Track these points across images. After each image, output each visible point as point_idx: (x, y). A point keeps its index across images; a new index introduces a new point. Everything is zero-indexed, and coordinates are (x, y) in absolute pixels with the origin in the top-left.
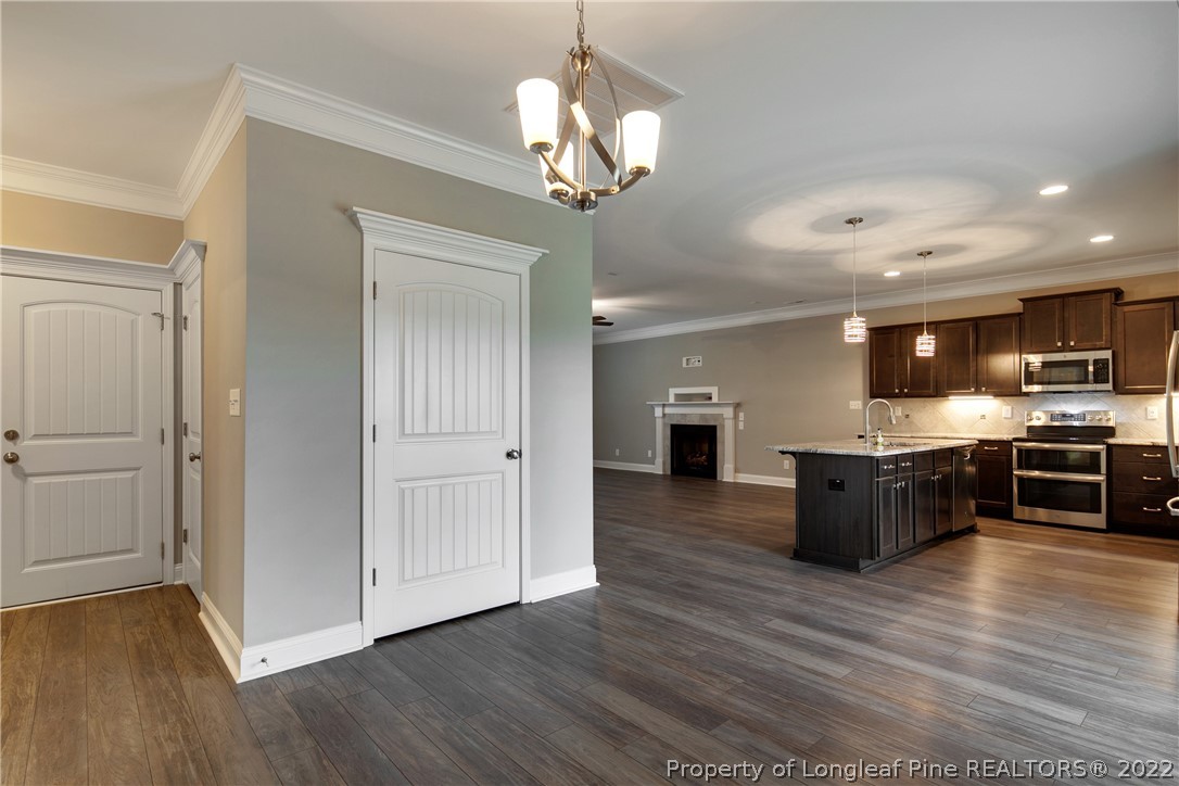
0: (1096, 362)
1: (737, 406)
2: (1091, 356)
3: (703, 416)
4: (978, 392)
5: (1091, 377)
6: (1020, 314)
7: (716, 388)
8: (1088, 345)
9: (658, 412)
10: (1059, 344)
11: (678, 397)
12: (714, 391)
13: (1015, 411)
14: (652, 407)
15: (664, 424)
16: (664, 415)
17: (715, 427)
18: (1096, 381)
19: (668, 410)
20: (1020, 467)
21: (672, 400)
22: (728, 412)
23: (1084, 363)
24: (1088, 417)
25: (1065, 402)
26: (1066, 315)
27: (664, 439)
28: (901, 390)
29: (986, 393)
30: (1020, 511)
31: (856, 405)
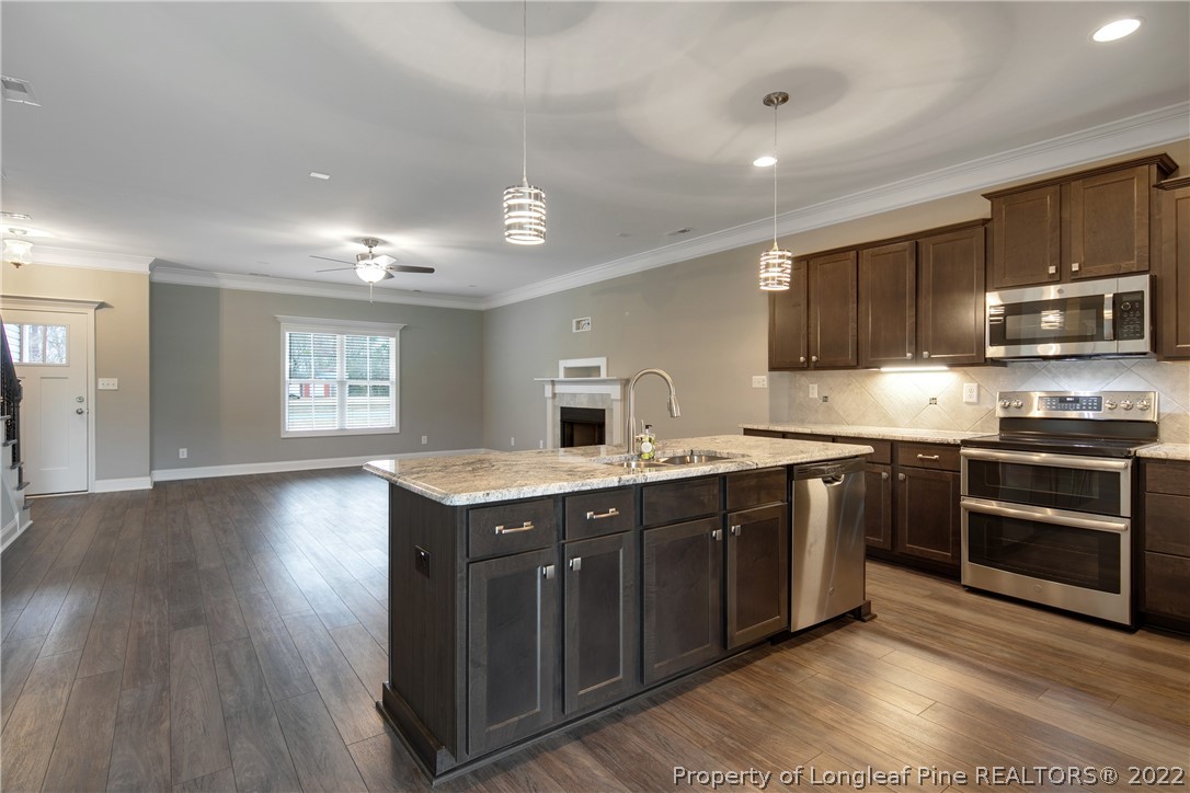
0: (1118, 299)
1: (626, 383)
2: (1107, 288)
3: (592, 396)
4: (917, 359)
5: (1108, 330)
6: (985, 222)
7: (604, 359)
8: (1106, 268)
9: (548, 393)
10: (1052, 270)
11: (570, 371)
12: (601, 362)
13: (983, 392)
14: (542, 384)
15: (554, 407)
16: (554, 395)
17: (604, 410)
18: (1116, 337)
19: (559, 389)
20: (973, 493)
21: (562, 377)
22: (615, 391)
23: (1095, 303)
24: (1106, 404)
25: (1068, 375)
26: (1066, 215)
27: (554, 427)
28: (808, 359)
29: (930, 361)
30: (970, 571)
31: (761, 380)
